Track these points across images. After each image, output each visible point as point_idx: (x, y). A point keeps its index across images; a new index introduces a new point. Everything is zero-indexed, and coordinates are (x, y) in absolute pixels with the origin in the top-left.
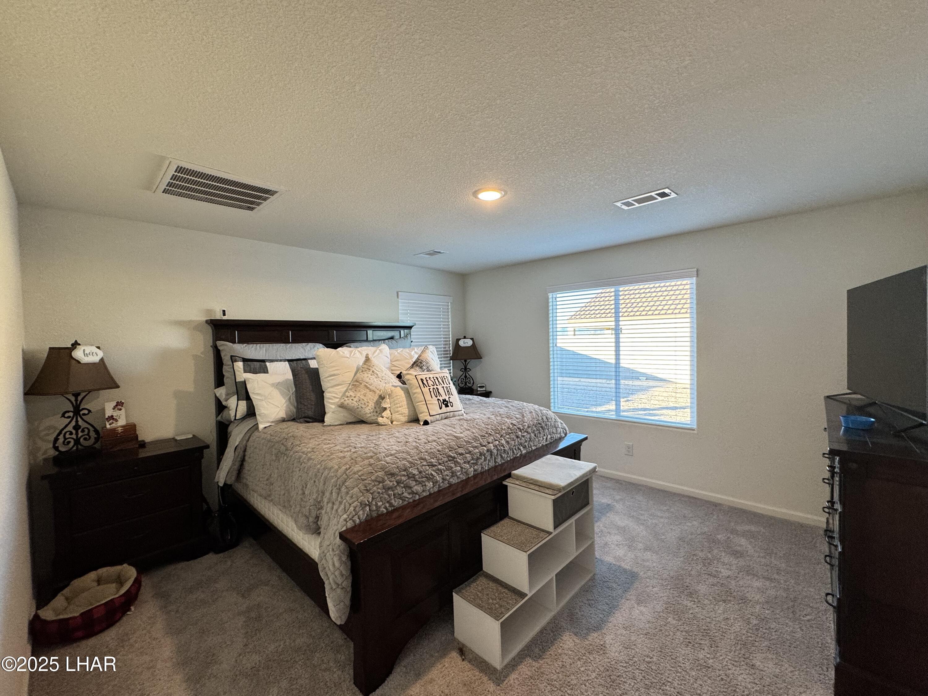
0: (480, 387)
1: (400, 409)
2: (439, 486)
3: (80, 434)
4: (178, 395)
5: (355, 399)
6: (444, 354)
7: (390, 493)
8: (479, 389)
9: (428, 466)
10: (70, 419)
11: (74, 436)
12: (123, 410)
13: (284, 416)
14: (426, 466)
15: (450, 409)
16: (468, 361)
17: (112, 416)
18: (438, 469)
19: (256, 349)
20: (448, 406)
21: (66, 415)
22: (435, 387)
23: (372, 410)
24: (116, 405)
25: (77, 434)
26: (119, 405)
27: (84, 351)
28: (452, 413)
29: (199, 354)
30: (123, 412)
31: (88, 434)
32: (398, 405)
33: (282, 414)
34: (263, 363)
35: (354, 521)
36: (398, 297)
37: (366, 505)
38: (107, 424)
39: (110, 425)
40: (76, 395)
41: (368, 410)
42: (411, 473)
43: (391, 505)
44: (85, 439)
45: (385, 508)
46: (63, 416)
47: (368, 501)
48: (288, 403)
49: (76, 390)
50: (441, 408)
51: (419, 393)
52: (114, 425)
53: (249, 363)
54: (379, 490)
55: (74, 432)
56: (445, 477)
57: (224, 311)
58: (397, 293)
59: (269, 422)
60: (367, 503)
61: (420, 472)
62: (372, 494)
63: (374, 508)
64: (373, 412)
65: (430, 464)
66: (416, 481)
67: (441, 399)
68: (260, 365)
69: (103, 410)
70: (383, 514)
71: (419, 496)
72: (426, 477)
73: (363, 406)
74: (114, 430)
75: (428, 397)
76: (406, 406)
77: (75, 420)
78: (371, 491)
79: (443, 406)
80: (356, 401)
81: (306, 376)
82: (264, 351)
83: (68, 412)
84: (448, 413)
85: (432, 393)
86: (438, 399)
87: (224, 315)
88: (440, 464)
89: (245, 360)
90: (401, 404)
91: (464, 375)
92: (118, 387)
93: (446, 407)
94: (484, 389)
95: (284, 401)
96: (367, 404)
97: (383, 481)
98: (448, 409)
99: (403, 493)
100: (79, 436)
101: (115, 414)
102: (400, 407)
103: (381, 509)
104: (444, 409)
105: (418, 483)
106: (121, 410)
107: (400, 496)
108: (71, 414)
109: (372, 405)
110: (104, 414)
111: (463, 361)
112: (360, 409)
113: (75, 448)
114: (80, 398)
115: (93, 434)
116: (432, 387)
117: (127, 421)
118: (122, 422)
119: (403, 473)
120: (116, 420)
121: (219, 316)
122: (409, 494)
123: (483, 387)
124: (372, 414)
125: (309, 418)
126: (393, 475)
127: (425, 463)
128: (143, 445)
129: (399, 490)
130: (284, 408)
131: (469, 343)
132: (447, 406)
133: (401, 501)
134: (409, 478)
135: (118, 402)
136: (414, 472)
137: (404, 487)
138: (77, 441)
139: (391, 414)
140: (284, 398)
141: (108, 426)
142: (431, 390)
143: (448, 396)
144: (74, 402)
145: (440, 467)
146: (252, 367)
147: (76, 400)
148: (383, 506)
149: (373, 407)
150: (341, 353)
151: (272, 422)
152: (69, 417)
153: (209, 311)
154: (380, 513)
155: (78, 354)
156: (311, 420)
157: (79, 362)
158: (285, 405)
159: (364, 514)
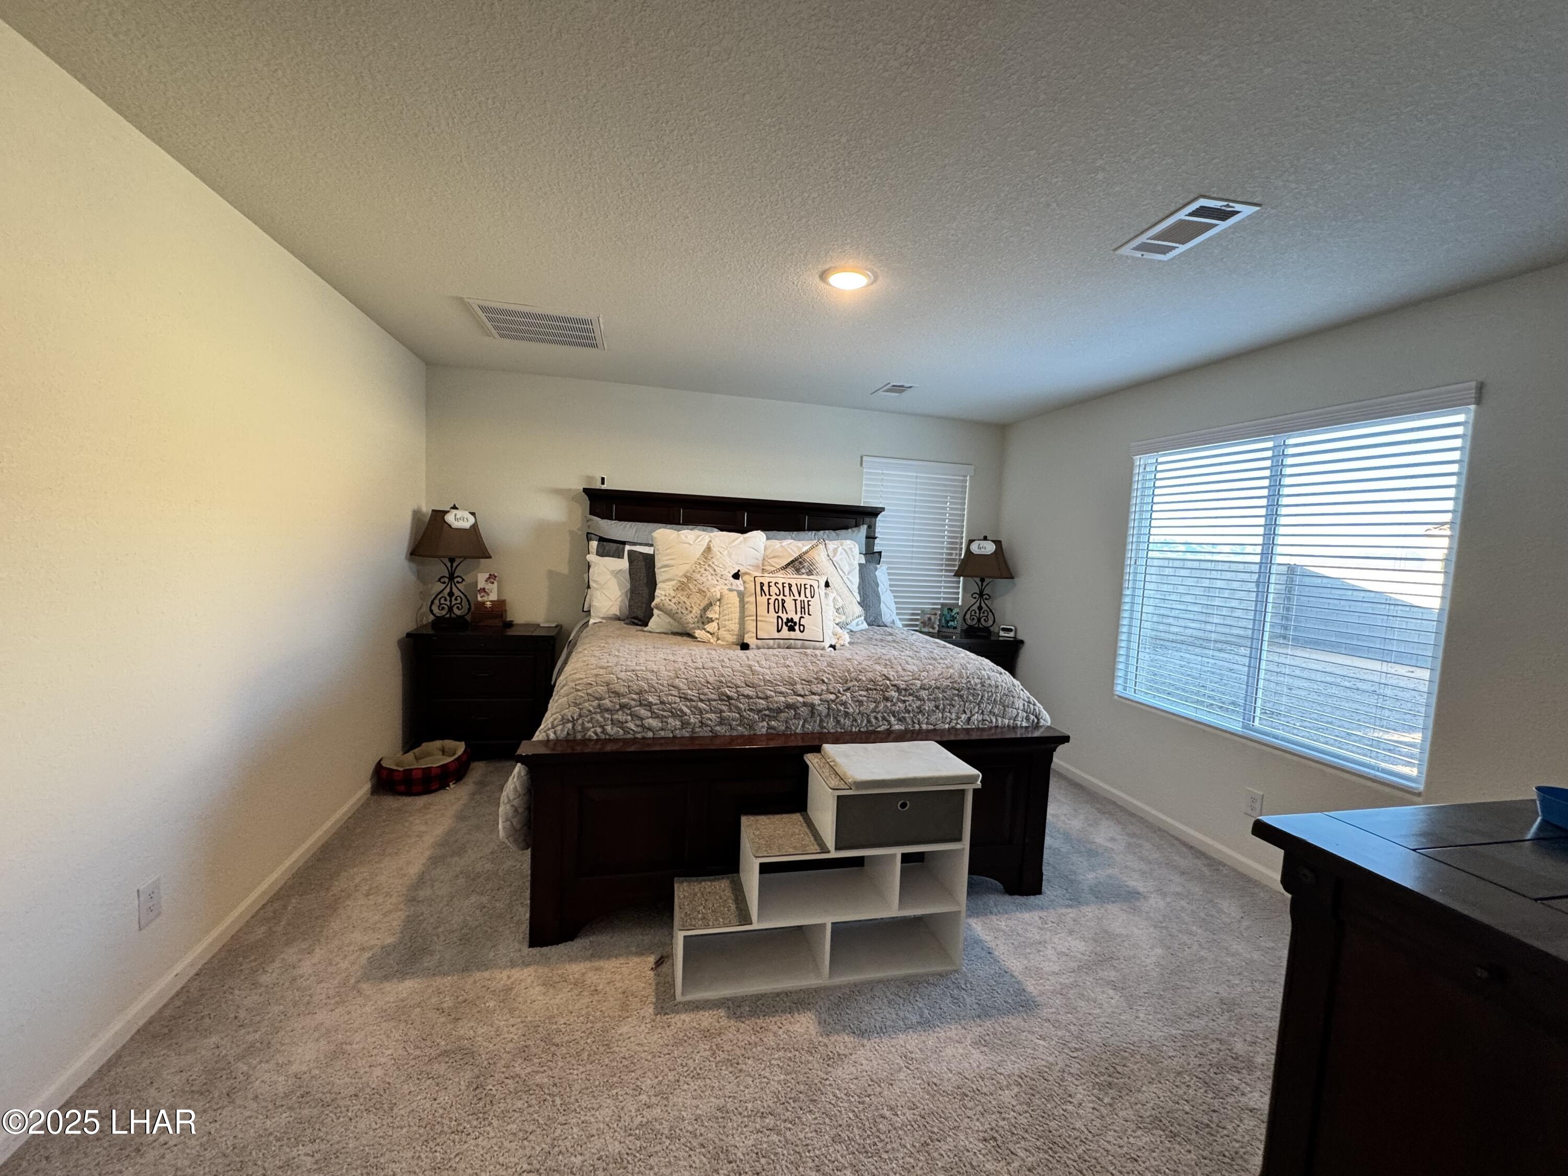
0: (1004, 629)
1: (727, 623)
2: (693, 731)
3: (454, 602)
4: (551, 574)
5: (674, 600)
6: (947, 565)
7: (606, 716)
8: (1002, 633)
9: (680, 697)
10: (445, 585)
11: (448, 603)
12: (496, 583)
13: (618, 613)
14: (675, 696)
15: (797, 634)
16: (987, 580)
17: (484, 589)
18: (696, 707)
19: (625, 527)
20: (794, 630)
21: (442, 580)
22: (780, 598)
23: (696, 620)
24: (489, 578)
25: (451, 601)
26: (492, 578)
27: (456, 515)
28: (799, 643)
29: (576, 530)
30: (495, 587)
31: (460, 604)
32: (726, 617)
33: (615, 610)
34: (621, 546)
35: (548, 736)
36: (861, 465)
37: (569, 721)
38: (479, 596)
39: (482, 597)
40: (452, 560)
41: (690, 618)
42: (646, 700)
43: (604, 731)
44: (458, 608)
45: (596, 733)
46: (439, 580)
47: (573, 718)
48: (624, 596)
49: (452, 554)
50: (779, 631)
51: (752, 604)
52: (485, 599)
53: (605, 543)
54: (592, 709)
55: (448, 598)
56: (704, 721)
57: (603, 479)
58: (862, 457)
59: (599, 617)
60: (571, 719)
61: (662, 703)
62: (581, 709)
63: (579, 728)
64: (698, 622)
65: (683, 696)
66: (652, 712)
67: (784, 617)
68: (618, 548)
69: (476, 583)
70: (590, 740)
71: (654, 734)
72: (672, 712)
73: (684, 611)
74: (483, 603)
75: (762, 610)
76: (737, 620)
77: (449, 586)
78: (580, 706)
79: (785, 628)
80: (675, 603)
81: (644, 563)
82: (634, 531)
83: (443, 577)
84: (792, 641)
85: (771, 606)
86: (778, 617)
87: (603, 483)
88: (701, 701)
89: (601, 540)
90: (730, 616)
91: (978, 604)
92: (490, 557)
93: (789, 630)
94: (1012, 634)
95: (620, 594)
96: (689, 609)
97: (601, 699)
98: (792, 635)
99: (627, 722)
100: (453, 603)
101: (488, 587)
102: (729, 620)
103: (589, 734)
104: (785, 632)
105: (655, 716)
106: (493, 583)
107: (621, 724)
108: (447, 580)
109: (696, 611)
110: (477, 586)
111: (978, 580)
112: (680, 615)
113: (448, 616)
114: (455, 565)
115: (465, 603)
116: (774, 597)
117: (498, 595)
118: (493, 597)
119: (634, 696)
120: (488, 594)
121: (598, 485)
122: (637, 726)
123: (1010, 630)
124: (696, 625)
125: (640, 620)
126: (617, 694)
127: (675, 693)
128: (510, 625)
129: (620, 716)
130: (618, 603)
131: (989, 548)
132: (791, 629)
133: (621, 731)
134: (641, 705)
135: (490, 575)
136: (651, 699)
137: (631, 715)
138: (450, 609)
139: (719, 629)
140: (620, 590)
141: (479, 599)
142: (771, 602)
143: (799, 615)
144: (450, 568)
145: (701, 705)
146: (607, 548)
147: (452, 566)
148: (592, 730)
149: (698, 616)
150: (683, 537)
151: (602, 618)
152: (444, 583)
153: (590, 479)
154: (587, 737)
155: (450, 518)
156: (640, 623)
157: (450, 526)
158: (619, 600)
159: (562, 730)
